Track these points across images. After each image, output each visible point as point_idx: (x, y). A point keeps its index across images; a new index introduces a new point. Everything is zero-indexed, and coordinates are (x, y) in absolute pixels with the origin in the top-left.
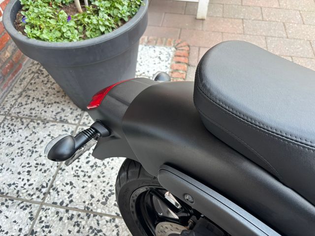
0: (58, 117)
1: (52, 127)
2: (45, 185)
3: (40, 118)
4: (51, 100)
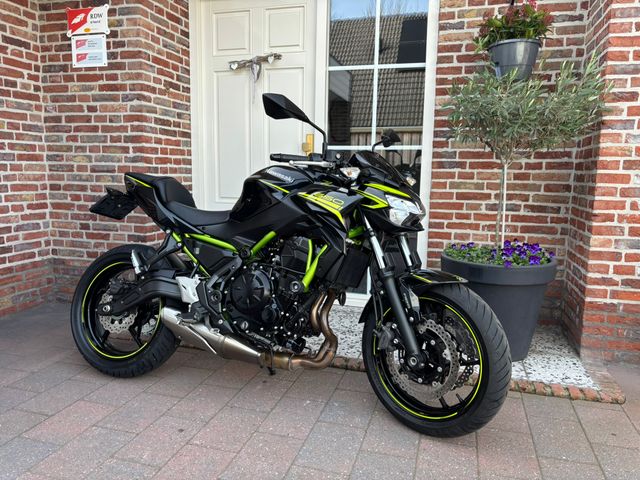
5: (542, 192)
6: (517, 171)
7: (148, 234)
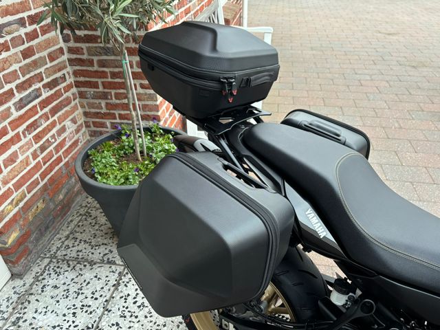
0: (106, 259)
1: (99, 269)
2: (90, 326)
3: (86, 261)
4: (98, 242)
5: (49, 65)
6: (22, 48)
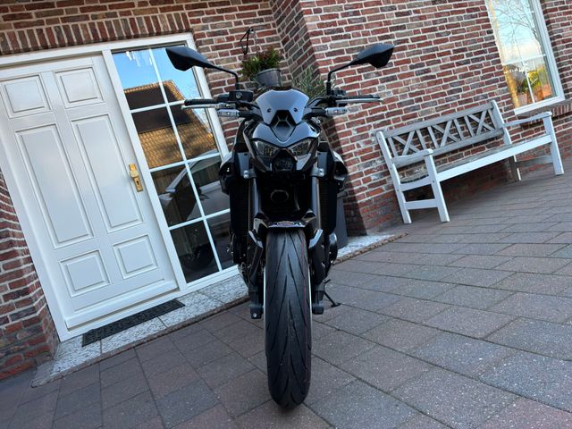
7: (28, 286)
